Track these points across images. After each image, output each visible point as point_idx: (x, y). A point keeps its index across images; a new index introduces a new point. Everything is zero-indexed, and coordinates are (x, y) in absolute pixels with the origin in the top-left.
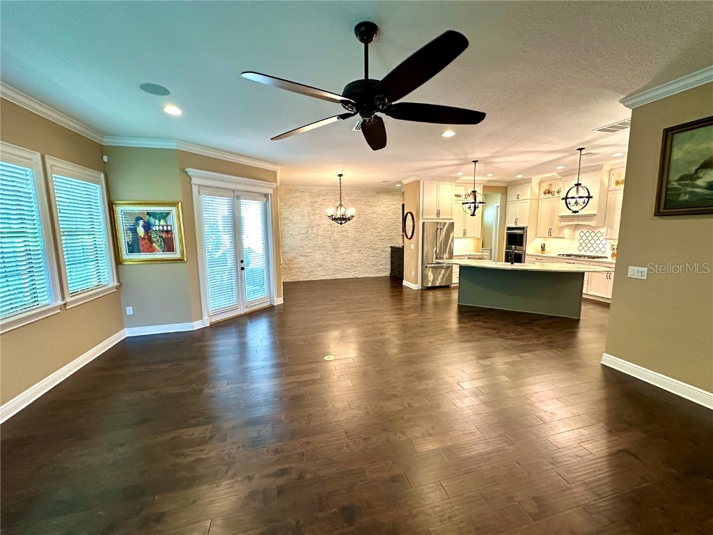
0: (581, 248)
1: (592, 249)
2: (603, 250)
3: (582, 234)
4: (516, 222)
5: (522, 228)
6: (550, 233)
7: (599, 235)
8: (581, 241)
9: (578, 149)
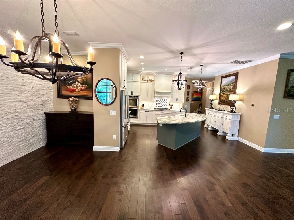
0: (157, 105)
1: (159, 106)
2: (165, 106)
3: (157, 100)
4: (132, 93)
5: (137, 97)
6: (147, 99)
7: (164, 100)
8: (157, 103)
9: (201, 65)
